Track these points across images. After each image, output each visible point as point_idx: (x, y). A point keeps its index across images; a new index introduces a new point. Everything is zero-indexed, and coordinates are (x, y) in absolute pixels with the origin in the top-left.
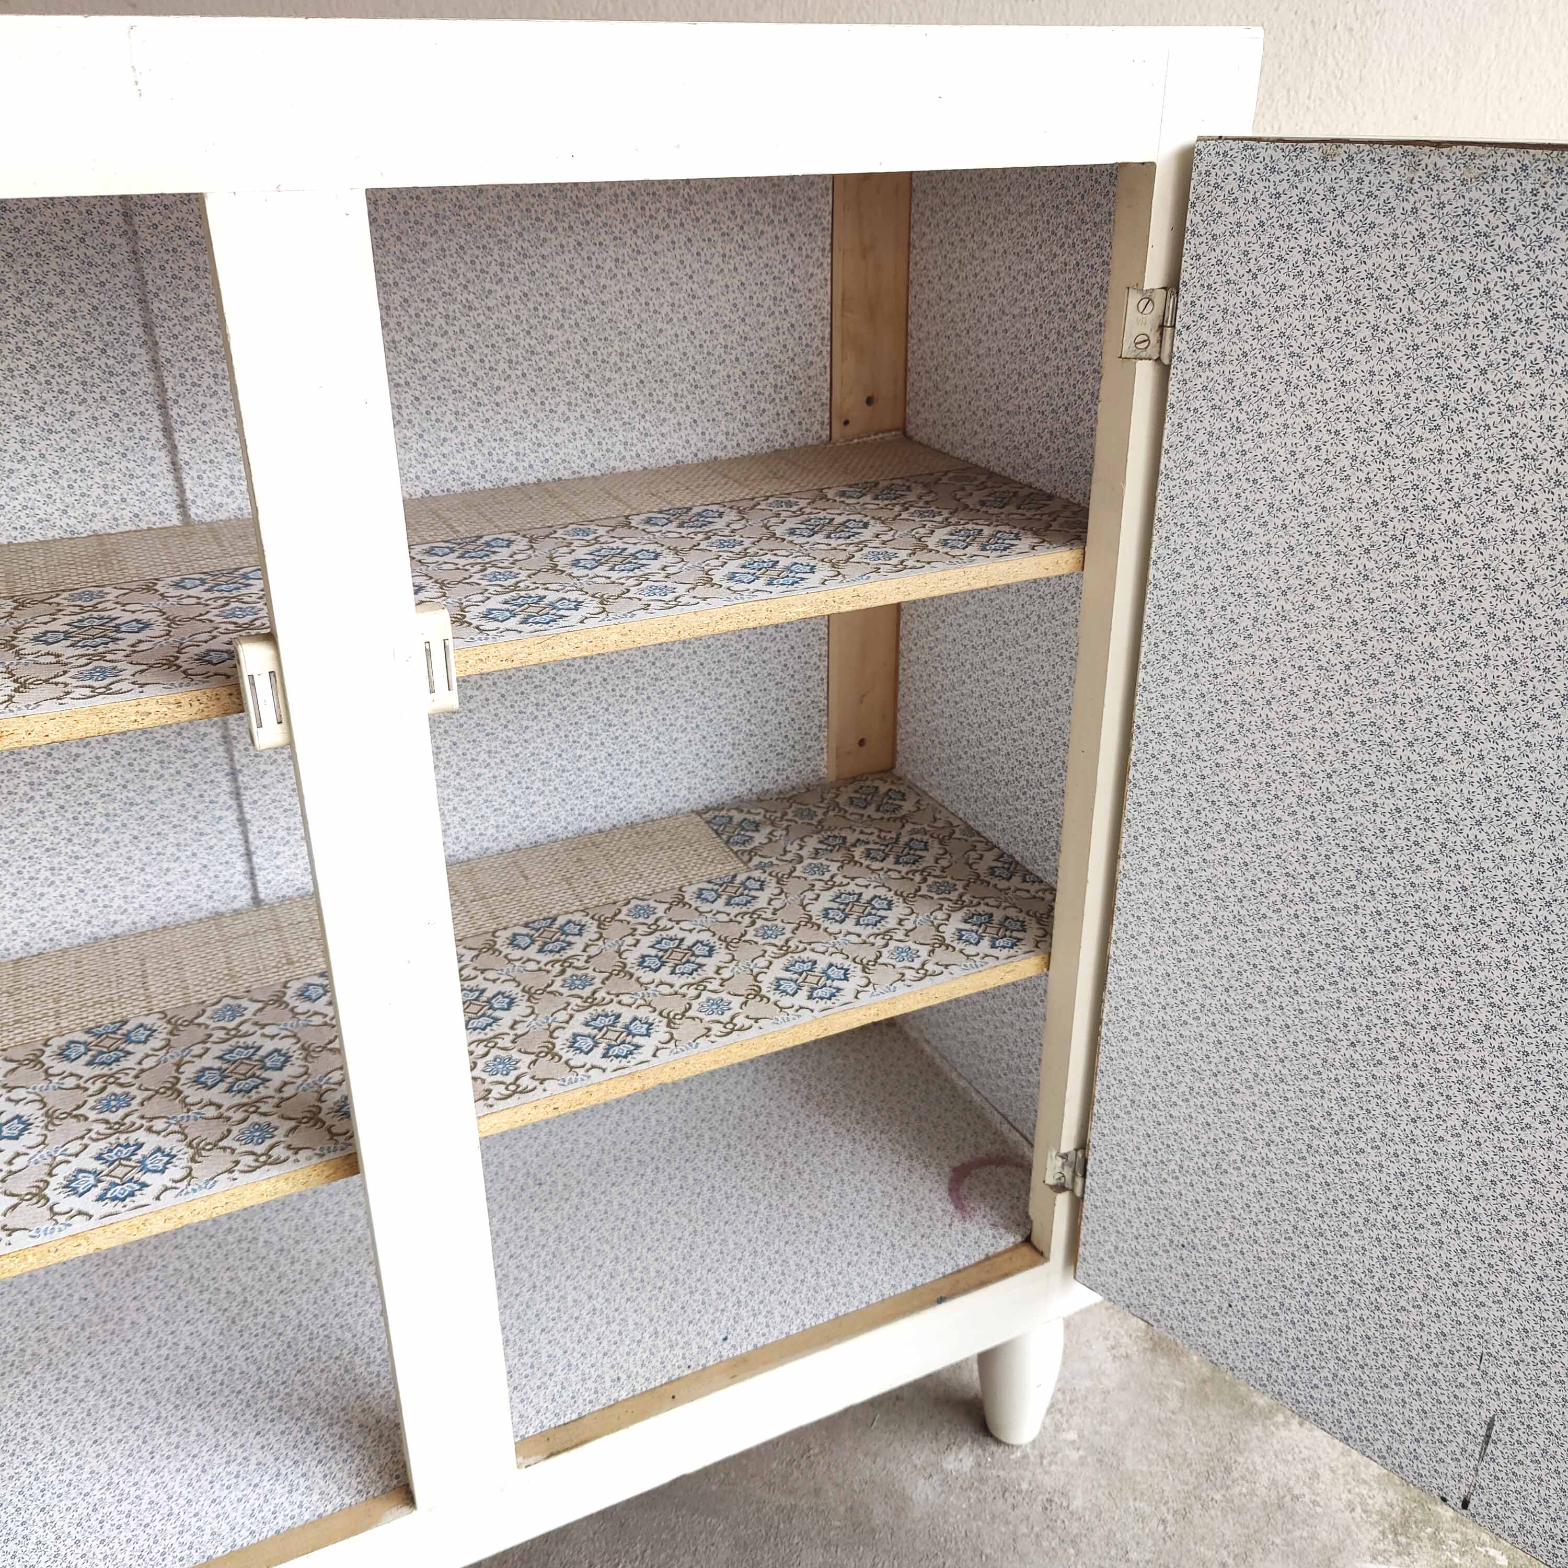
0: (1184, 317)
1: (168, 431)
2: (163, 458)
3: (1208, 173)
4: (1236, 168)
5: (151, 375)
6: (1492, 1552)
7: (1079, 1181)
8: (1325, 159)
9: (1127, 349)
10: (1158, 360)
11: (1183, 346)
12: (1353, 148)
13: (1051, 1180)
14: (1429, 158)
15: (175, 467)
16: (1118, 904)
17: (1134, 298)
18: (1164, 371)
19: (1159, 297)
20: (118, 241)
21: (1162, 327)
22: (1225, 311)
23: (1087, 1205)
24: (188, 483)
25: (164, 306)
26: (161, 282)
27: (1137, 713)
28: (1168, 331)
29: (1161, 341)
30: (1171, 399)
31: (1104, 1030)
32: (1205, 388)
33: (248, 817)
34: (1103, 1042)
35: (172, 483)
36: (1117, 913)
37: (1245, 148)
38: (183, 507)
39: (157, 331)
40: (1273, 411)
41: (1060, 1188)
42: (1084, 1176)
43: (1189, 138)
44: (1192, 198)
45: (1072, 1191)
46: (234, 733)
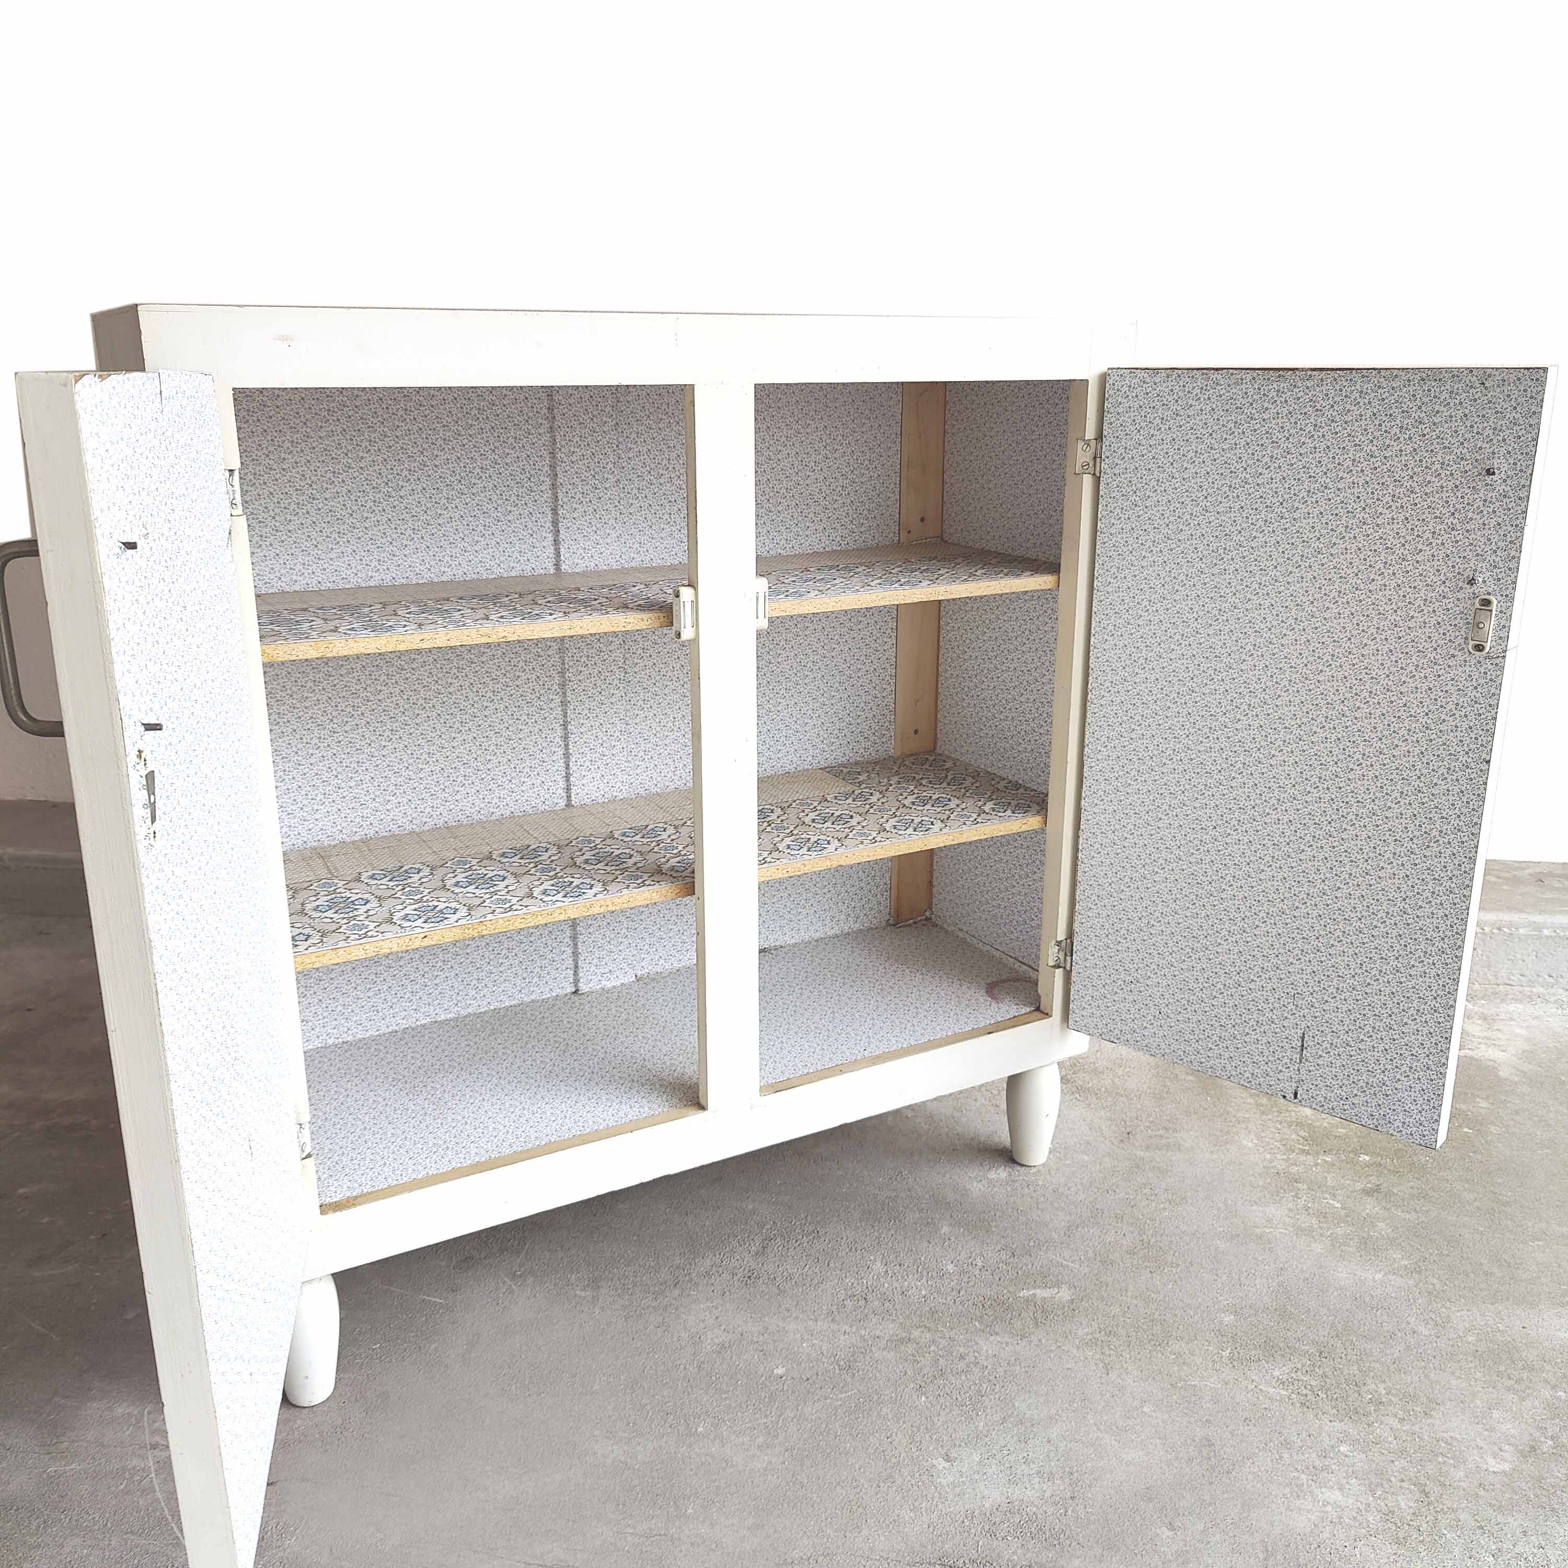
0: (1106, 452)
1: (555, 523)
2: (550, 537)
3: (1114, 384)
4: (1127, 382)
5: (550, 492)
6: (1332, 1202)
7: (1069, 958)
8: (1168, 377)
9: (1078, 469)
10: (1094, 474)
11: (1106, 467)
12: (1180, 372)
13: (1051, 963)
14: (1214, 376)
15: (556, 542)
16: (1085, 775)
17: (1081, 444)
18: (1097, 480)
19: (1093, 443)
20: (544, 422)
21: (1095, 458)
22: (1126, 448)
23: (1074, 973)
24: (562, 551)
25: (563, 455)
26: (563, 443)
27: (1091, 661)
28: (1098, 460)
29: (1095, 465)
30: (1101, 493)
31: (1080, 855)
32: (1118, 486)
33: (571, 751)
34: (1080, 863)
35: (553, 551)
36: (1084, 780)
37: (1131, 373)
38: (557, 565)
39: (558, 468)
40: (1152, 494)
41: (1057, 966)
42: (1072, 956)
43: (1104, 369)
44: (1107, 396)
45: (1064, 968)
46: (569, 699)
